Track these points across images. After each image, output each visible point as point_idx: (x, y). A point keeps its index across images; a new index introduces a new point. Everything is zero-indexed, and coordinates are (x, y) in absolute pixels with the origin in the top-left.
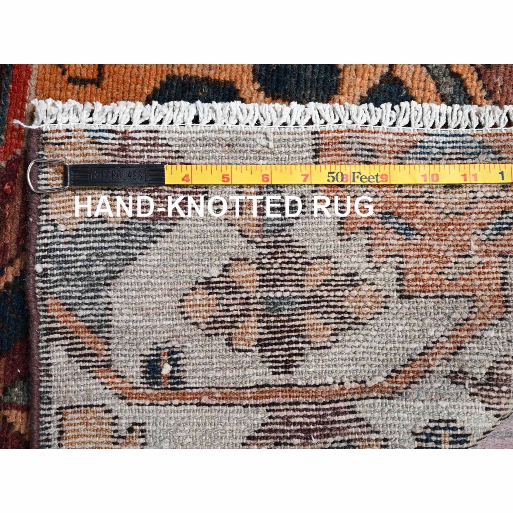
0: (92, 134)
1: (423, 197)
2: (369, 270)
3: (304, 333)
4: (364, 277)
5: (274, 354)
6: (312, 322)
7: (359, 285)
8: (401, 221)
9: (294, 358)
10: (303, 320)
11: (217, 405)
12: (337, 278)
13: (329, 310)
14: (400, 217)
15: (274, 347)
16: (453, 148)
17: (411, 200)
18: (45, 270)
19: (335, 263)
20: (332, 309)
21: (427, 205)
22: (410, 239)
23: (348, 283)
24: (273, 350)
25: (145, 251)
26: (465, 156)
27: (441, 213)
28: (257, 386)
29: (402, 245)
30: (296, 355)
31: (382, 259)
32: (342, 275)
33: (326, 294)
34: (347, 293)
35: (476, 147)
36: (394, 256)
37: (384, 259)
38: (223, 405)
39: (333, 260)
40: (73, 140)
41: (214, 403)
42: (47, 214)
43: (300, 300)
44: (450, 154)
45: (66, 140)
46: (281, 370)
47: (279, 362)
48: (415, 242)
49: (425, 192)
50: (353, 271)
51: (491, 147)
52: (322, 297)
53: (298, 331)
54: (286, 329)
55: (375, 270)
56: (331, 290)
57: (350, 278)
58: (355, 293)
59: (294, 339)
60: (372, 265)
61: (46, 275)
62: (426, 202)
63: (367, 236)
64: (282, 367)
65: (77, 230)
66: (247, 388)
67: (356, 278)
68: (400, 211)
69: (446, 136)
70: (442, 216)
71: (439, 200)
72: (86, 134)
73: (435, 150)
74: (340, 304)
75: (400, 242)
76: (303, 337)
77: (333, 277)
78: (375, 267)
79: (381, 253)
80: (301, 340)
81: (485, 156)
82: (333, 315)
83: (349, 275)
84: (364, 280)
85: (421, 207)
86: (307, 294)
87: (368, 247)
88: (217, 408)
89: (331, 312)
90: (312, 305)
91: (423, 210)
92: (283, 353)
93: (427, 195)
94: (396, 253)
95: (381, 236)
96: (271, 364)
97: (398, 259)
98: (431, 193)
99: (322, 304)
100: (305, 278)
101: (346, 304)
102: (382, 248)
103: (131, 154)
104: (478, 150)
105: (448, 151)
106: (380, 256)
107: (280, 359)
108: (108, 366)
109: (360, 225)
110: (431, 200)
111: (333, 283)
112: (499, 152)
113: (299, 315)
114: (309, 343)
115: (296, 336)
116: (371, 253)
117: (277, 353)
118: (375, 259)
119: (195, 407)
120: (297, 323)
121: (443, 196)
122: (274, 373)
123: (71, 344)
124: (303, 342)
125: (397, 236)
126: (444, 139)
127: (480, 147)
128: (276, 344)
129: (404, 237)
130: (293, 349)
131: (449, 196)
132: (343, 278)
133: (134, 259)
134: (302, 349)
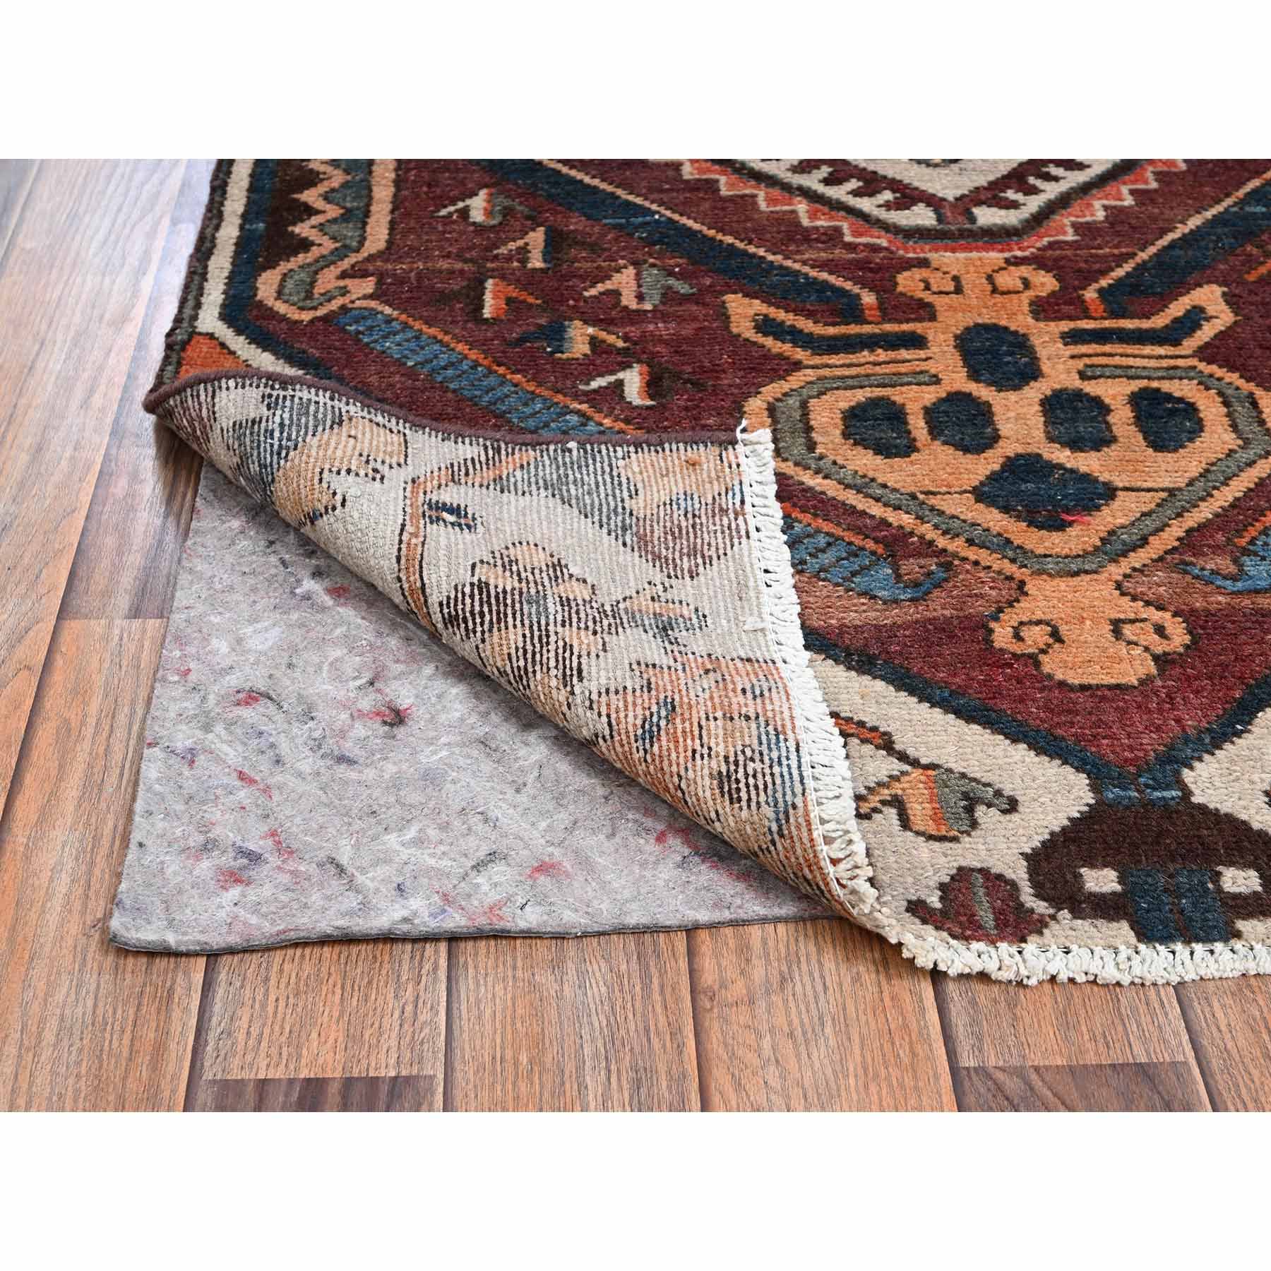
0: (737, 489)
1: (702, 746)
2: (587, 694)
3: (495, 629)
4: (577, 690)
5: (467, 598)
6: (512, 637)
7: (565, 686)
8: (663, 723)
9: (463, 626)
10: (515, 626)
11: (401, 542)
12: (575, 658)
13: (529, 656)
14: (668, 721)
15: (477, 597)
16: (782, 776)
17: (696, 733)
18: (570, 451)
19: (598, 656)
20: (530, 660)
21: (689, 754)
22: (636, 741)
23: (568, 672)
24: (472, 596)
25: (597, 525)
26: (770, 792)
27: (680, 776)
28: (423, 585)
29: (627, 732)
30: (467, 627)
31: (604, 711)
32: (580, 664)
33: (552, 647)
34: (553, 672)
35: (785, 802)
36: (610, 724)
37: (604, 712)
38: (400, 550)
39: (602, 654)
40: (727, 470)
41: (404, 538)
42: (636, 452)
43: (543, 622)
44: (772, 774)
45: (726, 464)
46: (446, 611)
47: (456, 605)
48: (634, 750)
49: (710, 748)
50: (585, 674)
51: (787, 821)
52: (548, 643)
53: (499, 622)
54: (502, 609)
55: (587, 703)
56: (557, 654)
57: (575, 672)
58: (554, 683)
59: (487, 618)
60: (595, 697)
61: (563, 451)
62: (694, 751)
63: (638, 687)
64: (449, 613)
65: (619, 476)
66: (421, 572)
67: (575, 679)
68: (678, 721)
69: (799, 767)
70: (676, 779)
71: (698, 768)
72: (736, 482)
73: (775, 755)
74: (538, 668)
75: (631, 729)
76: (490, 631)
77: (576, 653)
78: (591, 702)
79: (613, 707)
80: (486, 627)
81: (772, 816)
82: (522, 663)
83: (580, 671)
84: (572, 693)
85: (686, 746)
86: (551, 628)
87: (621, 689)
88: (397, 541)
89: (526, 659)
90: (536, 633)
91: (681, 750)
92: (468, 609)
93: (705, 751)
94: (615, 728)
95: (639, 701)
96: (453, 596)
97: (607, 732)
98: (709, 755)
99: (538, 645)
100: (574, 629)
101: (539, 676)
102: (621, 705)
103: (717, 518)
104: (781, 804)
105: (776, 769)
106: (608, 705)
107: (460, 607)
108: (453, 480)
109: (653, 680)
110: (698, 756)
111: (567, 655)
112: (782, 836)
113: (522, 621)
114: (483, 641)
115: (491, 620)
116: (612, 695)
117: (468, 601)
118: (604, 699)
119: (400, 521)
120: (510, 619)
121: (706, 771)
122: (441, 604)
123: (480, 462)
124: (483, 632)
125: (639, 722)
126: (794, 764)
127: (786, 805)
128: (481, 599)
129: (640, 732)
130: (474, 620)
131: (707, 781)
132: (575, 664)
133: (586, 516)
134: (475, 632)
